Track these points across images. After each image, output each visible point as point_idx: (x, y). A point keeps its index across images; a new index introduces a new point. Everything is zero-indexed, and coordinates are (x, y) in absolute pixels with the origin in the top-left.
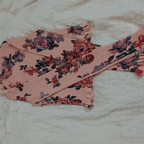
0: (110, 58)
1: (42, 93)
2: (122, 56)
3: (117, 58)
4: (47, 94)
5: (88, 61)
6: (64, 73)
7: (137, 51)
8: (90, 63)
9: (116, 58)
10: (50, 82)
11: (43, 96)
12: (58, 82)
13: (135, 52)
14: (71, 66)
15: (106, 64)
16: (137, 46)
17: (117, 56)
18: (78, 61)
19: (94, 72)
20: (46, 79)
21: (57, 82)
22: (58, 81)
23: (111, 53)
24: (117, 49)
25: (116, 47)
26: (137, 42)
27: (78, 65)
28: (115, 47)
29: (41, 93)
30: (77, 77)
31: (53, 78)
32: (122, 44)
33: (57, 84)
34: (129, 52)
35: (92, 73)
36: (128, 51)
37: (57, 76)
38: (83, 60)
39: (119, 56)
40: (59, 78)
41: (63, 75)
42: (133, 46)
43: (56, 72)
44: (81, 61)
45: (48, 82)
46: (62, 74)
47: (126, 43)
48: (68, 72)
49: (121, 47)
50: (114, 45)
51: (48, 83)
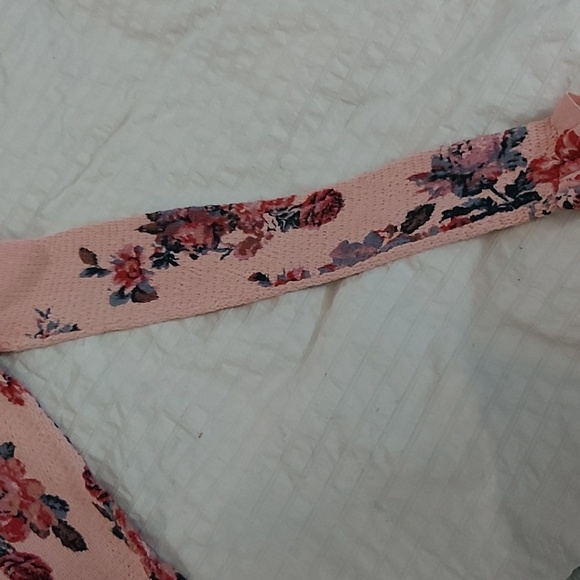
0: (411, 215)
1: (45, 313)
2: (471, 214)
3: (448, 221)
4: (68, 326)
5: (314, 215)
6: (189, 245)
7: (541, 198)
8: (320, 224)
9: (443, 219)
10: (101, 272)
11: (48, 330)
12: (144, 280)
13: (531, 204)
14: (232, 227)
15: (394, 240)
16: (546, 177)
17: (451, 208)
18: (270, 212)
19: (330, 268)
20: (82, 249)
21: (139, 280)
22: (146, 275)
23: (421, 191)
24: (453, 177)
25: (451, 167)
26: (547, 160)
27: (265, 229)
28: (443, 169)
29: (42, 314)
30: (249, 279)
31: (122, 256)
32: (480, 159)
33: (137, 288)
34: (506, 200)
35: (323, 270)
36: (500, 195)
37: (148, 252)
38: (296, 210)
39: (457, 211)
40: (157, 265)
41: (182, 257)
42: (528, 176)
43: (141, 229)
44: (285, 215)
45: (88, 266)
46: (178, 248)
47: (500, 157)
48: (209, 246)
49: (471, 174)
50: (441, 158)
51: (90, 272)
